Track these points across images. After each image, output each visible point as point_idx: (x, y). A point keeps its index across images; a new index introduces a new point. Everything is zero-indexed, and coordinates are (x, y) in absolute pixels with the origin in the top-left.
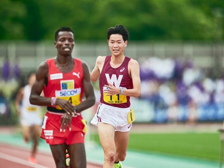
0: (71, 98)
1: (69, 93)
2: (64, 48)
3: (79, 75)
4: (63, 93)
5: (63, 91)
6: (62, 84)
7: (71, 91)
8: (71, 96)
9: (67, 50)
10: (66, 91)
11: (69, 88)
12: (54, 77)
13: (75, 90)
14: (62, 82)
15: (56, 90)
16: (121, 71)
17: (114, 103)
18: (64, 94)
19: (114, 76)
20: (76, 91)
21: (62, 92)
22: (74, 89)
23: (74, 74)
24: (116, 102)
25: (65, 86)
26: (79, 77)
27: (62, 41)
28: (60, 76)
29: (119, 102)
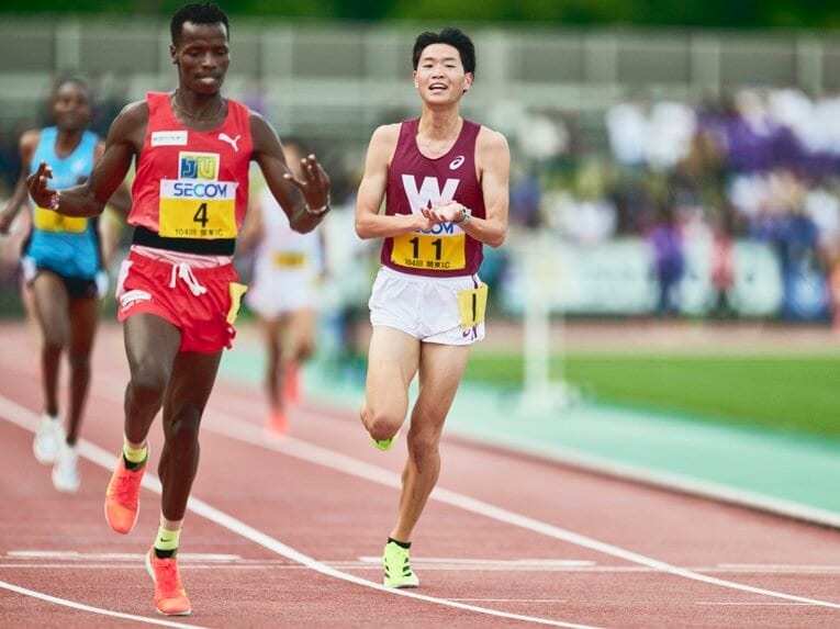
0: (204, 206)
1: (200, 190)
2: (199, 76)
3: (238, 143)
4: (183, 187)
5: (182, 181)
6: (184, 161)
7: (206, 183)
8: (205, 199)
9: (208, 80)
10: (195, 182)
11: (204, 177)
12: (161, 139)
13: (222, 184)
14: (182, 155)
15: (163, 178)
16: (453, 166)
17: (425, 266)
18: (186, 190)
19: (431, 183)
20: (225, 187)
21: (181, 184)
22: (215, 182)
23: (223, 137)
24: (430, 264)
25: (190, 170)
26: (236, 149)
27: (195, 55)
28: (179, 138)
29: (438, 265)
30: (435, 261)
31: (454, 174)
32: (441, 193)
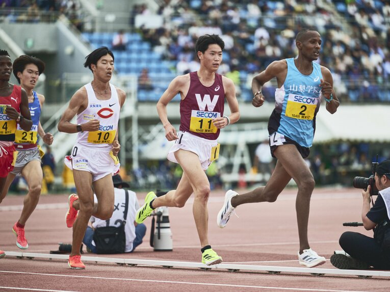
0: (6, 123)
16: (216, 90)
17: (204, 132)
19: (207, 97)
23: (12, 98)
24: (206, 131)
29: (209, 131)
30: (208, 129)
31: (217, 93)
32: (212, 101)
